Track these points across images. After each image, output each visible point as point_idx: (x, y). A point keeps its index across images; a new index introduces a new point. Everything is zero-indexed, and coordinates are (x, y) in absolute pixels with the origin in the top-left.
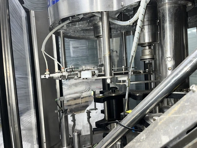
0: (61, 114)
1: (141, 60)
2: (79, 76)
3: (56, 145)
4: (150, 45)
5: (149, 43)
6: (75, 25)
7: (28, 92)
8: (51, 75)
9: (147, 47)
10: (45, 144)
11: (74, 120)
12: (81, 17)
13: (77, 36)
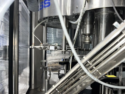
0: (44, 70)
1: (84, 43)
2: (48, 49)
3: (39, 87)
4: (89, 35)
5: (89, 34)
6: (53, 21)
7: (27, 55)
8: (35, 47)
9: (88, 36)
10: (33, 86)
11: (50, 74)
12: (54, 17)
13: (55, 26)
